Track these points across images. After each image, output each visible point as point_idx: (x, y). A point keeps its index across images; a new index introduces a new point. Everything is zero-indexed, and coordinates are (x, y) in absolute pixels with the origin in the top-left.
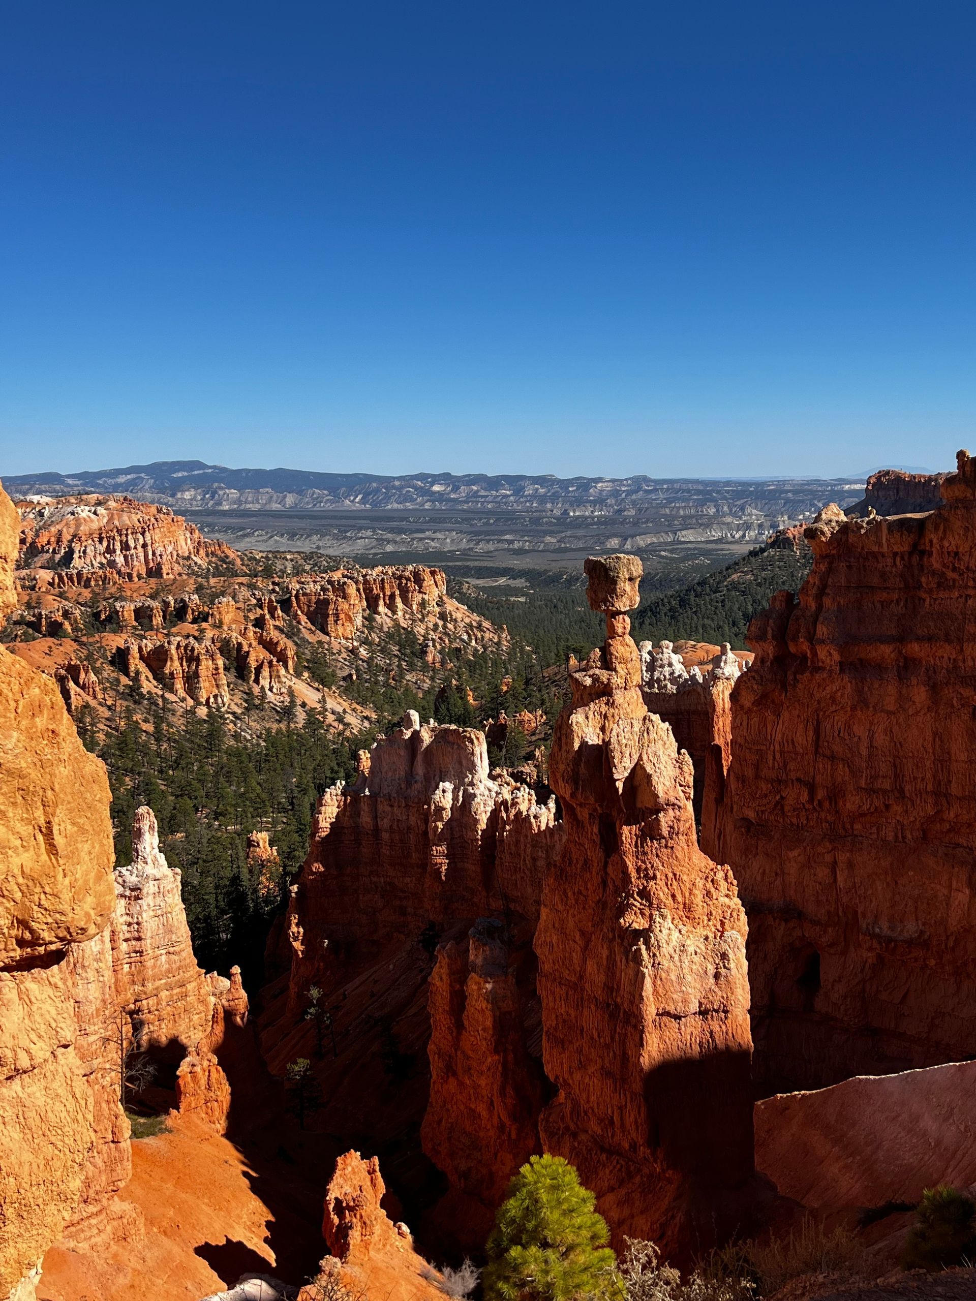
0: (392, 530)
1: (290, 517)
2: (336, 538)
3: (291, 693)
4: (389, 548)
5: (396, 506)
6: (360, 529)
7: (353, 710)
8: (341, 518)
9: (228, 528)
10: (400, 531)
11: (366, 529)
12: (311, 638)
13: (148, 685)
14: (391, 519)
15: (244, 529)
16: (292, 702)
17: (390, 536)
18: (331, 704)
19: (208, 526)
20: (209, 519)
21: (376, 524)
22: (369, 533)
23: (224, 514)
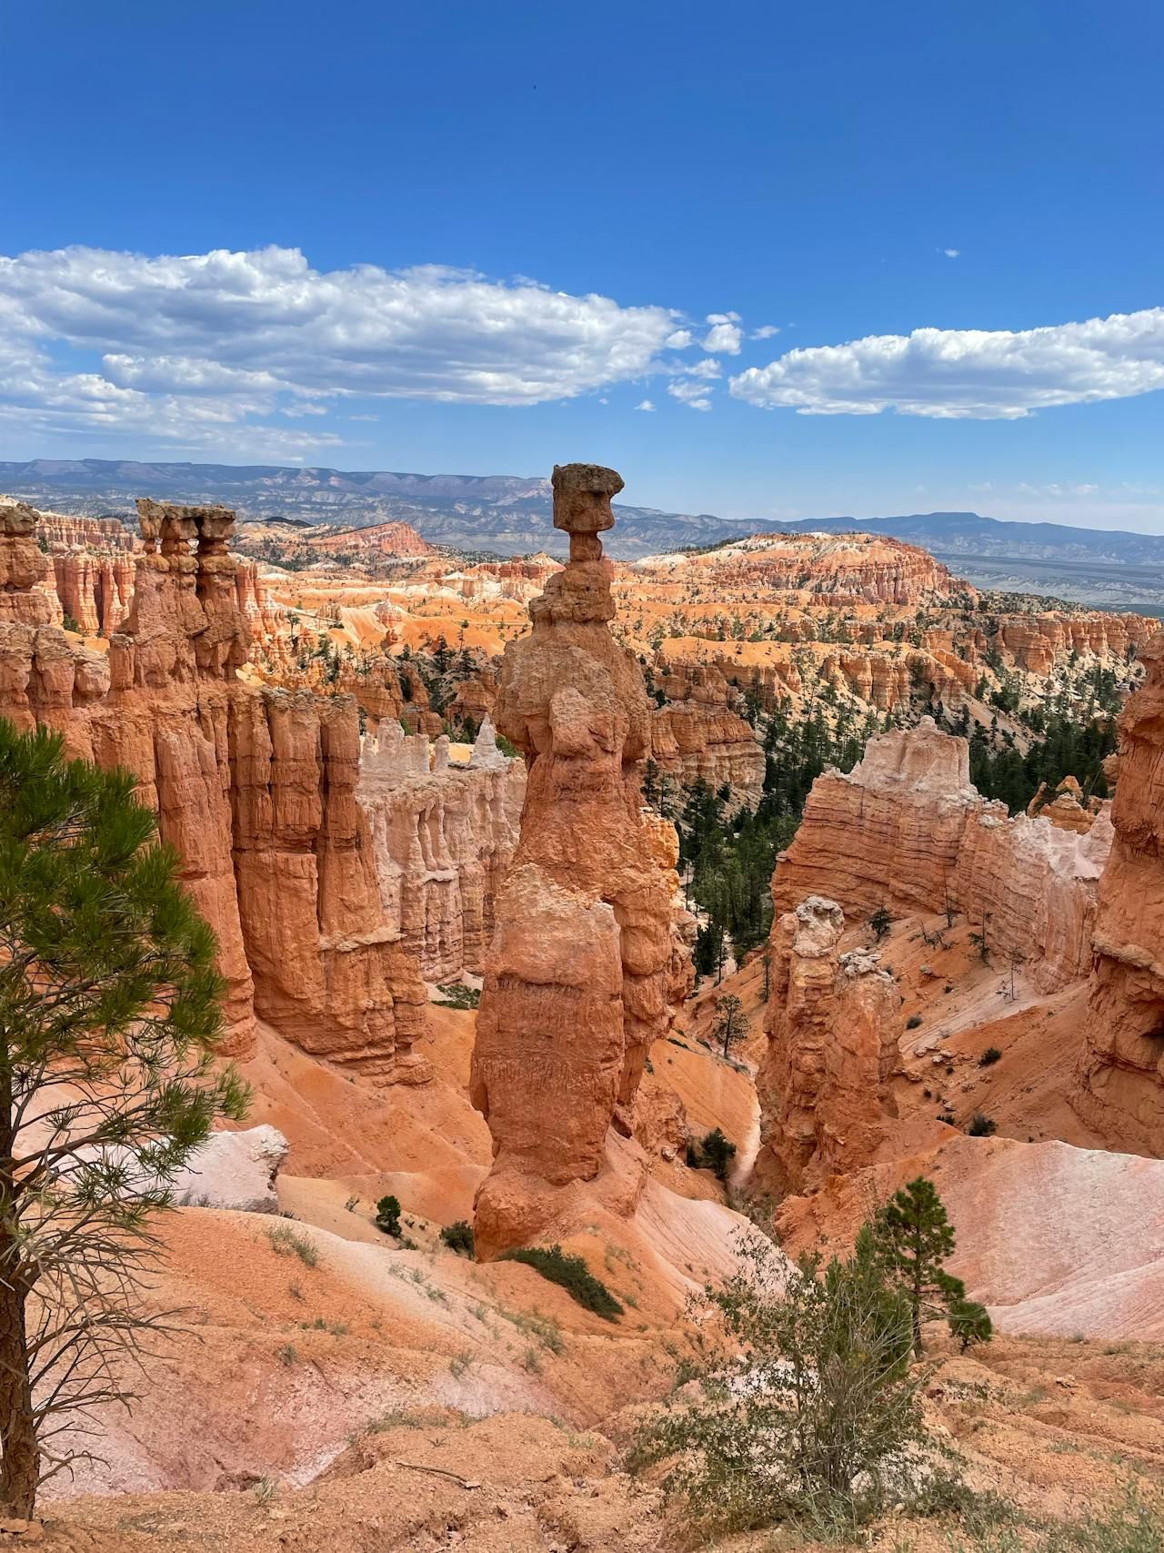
0: (1142, 585)
1: (1044, 566)
2: (1084, 587)
3: (966, 710)
4: (1135, 601)
5: (1151, 563)
6: (1110, 581)
7: (1025, 734)
8: (1093, 570)
9: (986, 572)
10: (1149, 586)
11: (1115, 581)
12: (1012, 670)
13: (843, 690)
14: (1143, 575)
15: (999, 573)
16: (966, 719)
17: (1137, 590)
18: (1001, 725)
19: (969, 569)
20: (970, 563)
21: (1128, 579)
22: (1118, 586)
23: (985, 559)
